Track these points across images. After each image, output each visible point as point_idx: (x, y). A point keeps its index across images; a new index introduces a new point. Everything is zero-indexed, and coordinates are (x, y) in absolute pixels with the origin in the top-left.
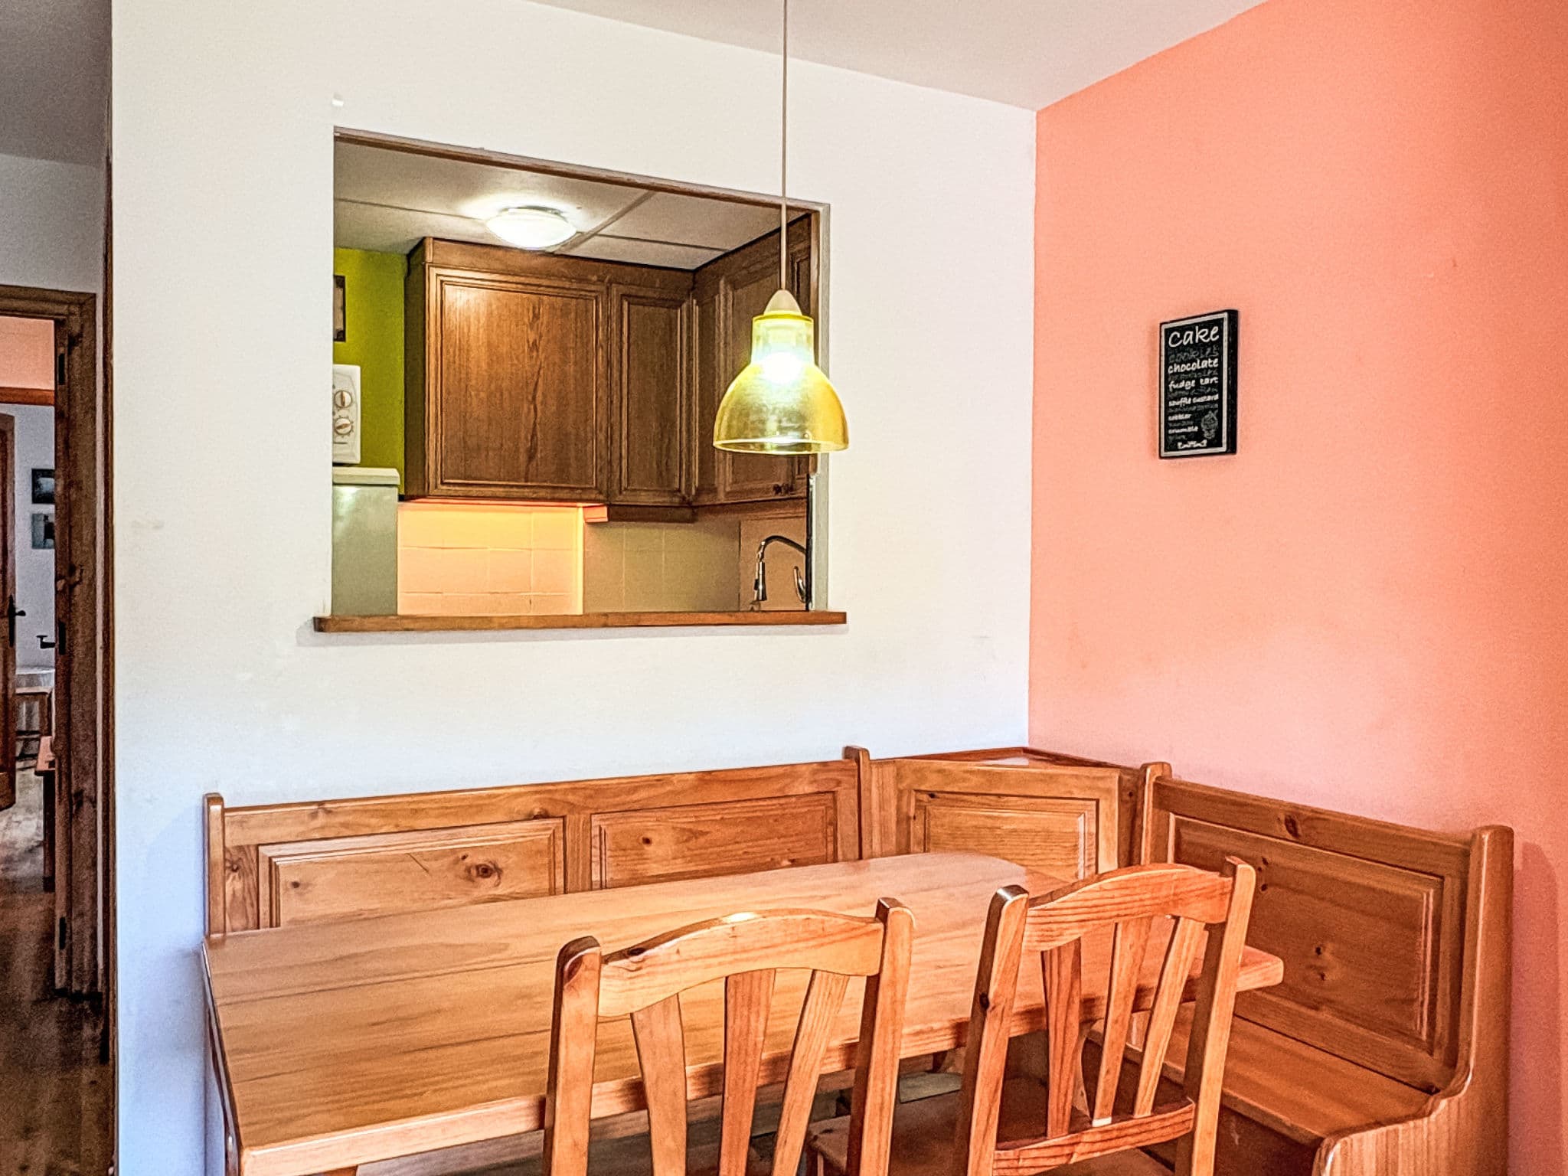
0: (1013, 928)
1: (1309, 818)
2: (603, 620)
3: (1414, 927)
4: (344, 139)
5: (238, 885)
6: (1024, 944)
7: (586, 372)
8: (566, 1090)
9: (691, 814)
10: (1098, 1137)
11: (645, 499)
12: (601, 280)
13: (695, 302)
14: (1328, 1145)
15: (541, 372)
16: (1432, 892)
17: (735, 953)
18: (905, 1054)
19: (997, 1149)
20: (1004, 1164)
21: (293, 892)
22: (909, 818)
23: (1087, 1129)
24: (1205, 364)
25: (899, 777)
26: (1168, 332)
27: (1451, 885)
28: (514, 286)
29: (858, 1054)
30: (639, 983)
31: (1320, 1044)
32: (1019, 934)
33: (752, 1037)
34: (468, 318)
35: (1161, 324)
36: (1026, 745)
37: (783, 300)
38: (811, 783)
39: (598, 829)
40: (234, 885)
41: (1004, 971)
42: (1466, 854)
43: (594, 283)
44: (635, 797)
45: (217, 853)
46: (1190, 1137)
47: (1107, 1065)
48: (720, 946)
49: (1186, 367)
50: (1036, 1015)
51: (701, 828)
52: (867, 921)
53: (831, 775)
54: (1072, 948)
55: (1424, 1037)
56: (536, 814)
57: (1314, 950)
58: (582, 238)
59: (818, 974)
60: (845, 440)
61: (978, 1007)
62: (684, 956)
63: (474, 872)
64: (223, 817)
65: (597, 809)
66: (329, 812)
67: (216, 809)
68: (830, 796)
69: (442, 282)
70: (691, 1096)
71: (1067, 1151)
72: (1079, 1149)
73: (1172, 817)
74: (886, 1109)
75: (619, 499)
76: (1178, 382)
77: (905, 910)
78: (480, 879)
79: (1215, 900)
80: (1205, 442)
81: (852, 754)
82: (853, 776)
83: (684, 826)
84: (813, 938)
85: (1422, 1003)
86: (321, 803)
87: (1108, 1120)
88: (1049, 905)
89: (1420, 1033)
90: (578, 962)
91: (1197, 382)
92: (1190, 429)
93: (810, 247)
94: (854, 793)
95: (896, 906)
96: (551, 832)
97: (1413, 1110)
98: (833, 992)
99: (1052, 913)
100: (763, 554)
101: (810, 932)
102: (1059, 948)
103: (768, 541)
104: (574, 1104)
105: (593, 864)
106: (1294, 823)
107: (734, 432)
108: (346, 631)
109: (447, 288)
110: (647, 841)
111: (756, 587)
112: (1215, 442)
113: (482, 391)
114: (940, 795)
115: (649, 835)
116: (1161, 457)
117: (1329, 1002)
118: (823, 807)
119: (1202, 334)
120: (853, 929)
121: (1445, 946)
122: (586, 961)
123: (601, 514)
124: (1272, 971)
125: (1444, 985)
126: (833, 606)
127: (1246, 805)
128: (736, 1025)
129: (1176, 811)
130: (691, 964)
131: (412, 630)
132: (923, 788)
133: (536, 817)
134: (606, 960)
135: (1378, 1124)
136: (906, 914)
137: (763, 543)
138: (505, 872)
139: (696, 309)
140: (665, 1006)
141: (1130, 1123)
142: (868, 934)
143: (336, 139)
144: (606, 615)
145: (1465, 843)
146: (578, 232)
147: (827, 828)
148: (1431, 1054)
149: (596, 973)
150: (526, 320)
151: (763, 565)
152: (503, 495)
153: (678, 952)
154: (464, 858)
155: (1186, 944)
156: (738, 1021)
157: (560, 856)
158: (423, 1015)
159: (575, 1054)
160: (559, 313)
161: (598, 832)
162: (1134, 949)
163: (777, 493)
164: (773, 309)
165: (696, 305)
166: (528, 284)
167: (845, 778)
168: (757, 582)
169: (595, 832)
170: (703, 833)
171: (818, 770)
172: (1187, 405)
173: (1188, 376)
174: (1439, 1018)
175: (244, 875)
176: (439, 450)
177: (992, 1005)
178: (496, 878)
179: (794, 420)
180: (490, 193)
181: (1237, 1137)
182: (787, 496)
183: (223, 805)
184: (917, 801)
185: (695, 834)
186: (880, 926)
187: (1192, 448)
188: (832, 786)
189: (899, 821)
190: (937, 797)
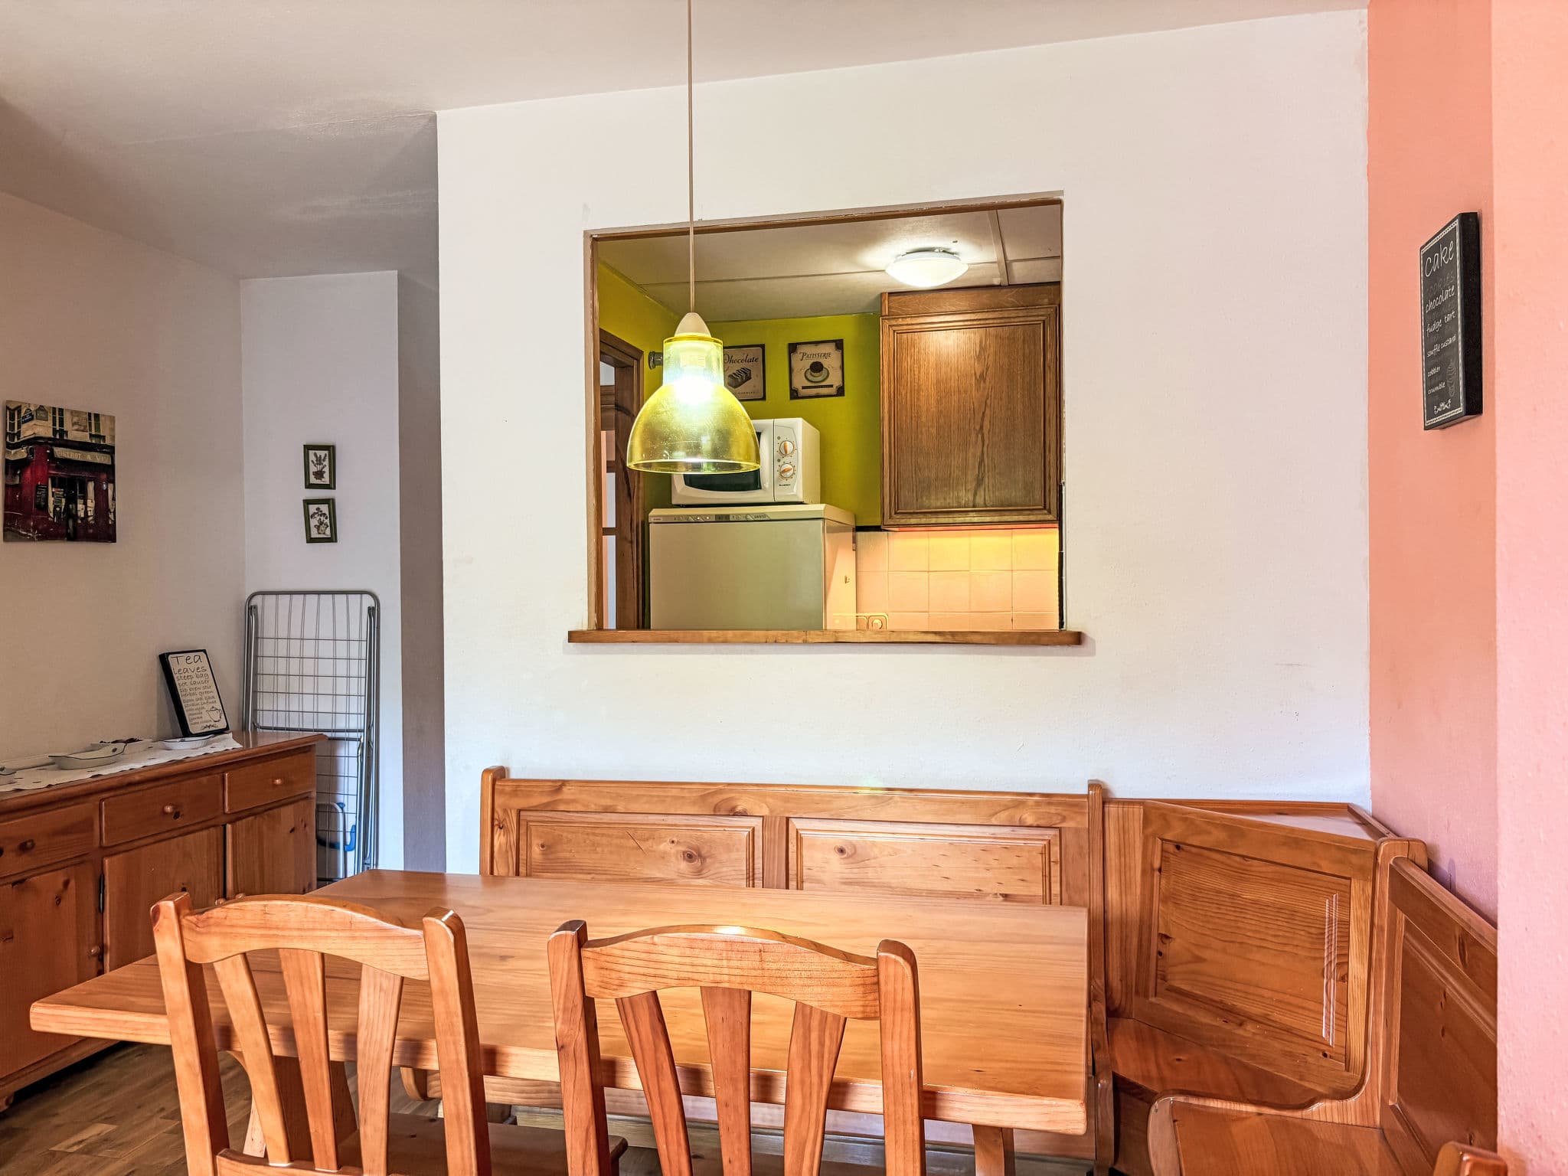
5: (503, 840)
9: (888, 831)
15: (988, 402)
22: (1153, 870)
24: (1447, 294)
25: (1146, 822)
26: (1425, 257)
28: (961, 323)
39: (795, 832)
40: (500, 839)
43: (1042, 307)
44: (831, 806)
45: (488, 812)
49: (1436, 303)
53: (1057, 809)
56: (736, 811)
58: (1001, 267)
62: (232, 922)
64: (493, 785)
65: (795, 813)
67: (489, 778)
68: (1053, 832)
69: (894, 331)
73: (1400, 914)
76: (1432, 324)
80: (1449, 401)
91: (1443, 321)
92: (1440, 387)
96: (749, 830)
112: (1456, 401)
114: (1189, 848)
116: (1425, 428)
118: (1044, 843)
119: (1444, 255)
130: (239, 930)
132: (1169, 836)
133: (736, 814)
138: (708, 860)
150: (973, 354)
153: (226, 917)
156: (294, 993)
157: (758, 853)
160: (1006, 342)
161: (794, 836)
167: (1072, 814)
169: (792, 834)
171: (1041, 802)
172: (1438, 354)
173: (1437, 314)
175: (507, 832)
177: (560, 1044)
178: (699, 864)
183: (495, 776)
184: (1163, 851)
187: (1442, 411)
188: (1055, 821)
189: (1144, 872)
190: (1183, 849)
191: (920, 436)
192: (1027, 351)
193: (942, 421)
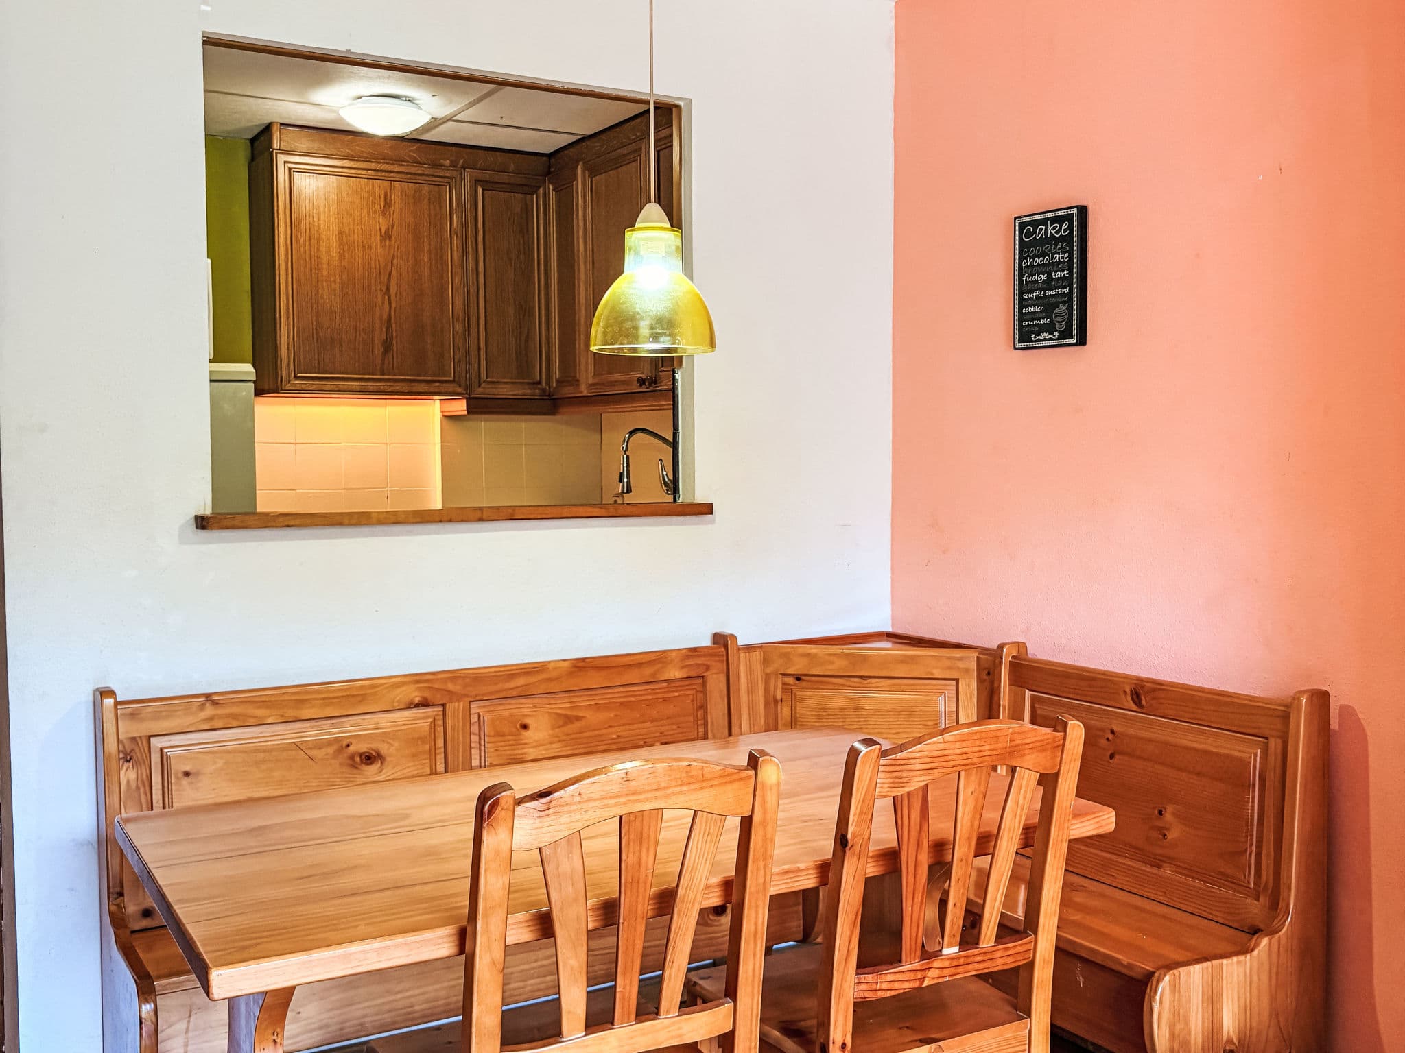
0: (867, 776)
1: (1154, 690)
2: (478, 514)
3: (1245, 786)
4: (210, 42)
5: (132, 775)
6: (877, 790)
7: (441, 260)
8: (485, 916)
9: (566, 700)
10: (947, 964)
11: (505, 391)
12: (454, 165)
13: (551, 187)
14: (1159, 977)
15: (395, 261)
16: (1259, 751)
17: (627, 795)
18: (774, 890)
19: (857, 974)
20: (863, 987)
21: (185, 781)
22: (776, 701)
23: (938, 956)
24: (1057, 258)
25: (766, 661)
26: (1022, 226)
27: (1275, 744)
28: (364, 172)
29: (733, 889)
30: (547, 821)
31: (1162, 899)
32: (873, 780)
33: (643, 869)
34: (317, 207)
35: (1016, 218)
36: (889, 629)
37: (653, 212)
38: (683, 667)
39: (476, 716)
40: (128, 775)
41: (861, 813)
42: (1286, 717)
43: (447, 168)
44: (512, 684)
45: (112, 745)
46: (1031, 965)
47: (954, 899)
48: (616, 788)
49: (1039, 261)
50: (891, 857)
51: (575, 713)
52: (740, 769)
53: (700, 661)
54: (920, 793)
55: (1252, 885)
56: (417, 702)
57: (1157, 812)
58: (435, 123)
59: (699, 814)
60: (712, 344)
61: (839, 845)
62: (585, 797)
63: (358, 759)
64: (116, 709)
65: (476, 696)
66: (215, 703)
67: (109, 702)
68: (700, 681)
69: (290, 169)
70: (591, 926)
71: (919, 975)
72: (931, 974)
73: (1028, 694)
74: (759, 935)
75: (478, 392)
76: (1031, 275)
77: (773, 758)
78: (364, 766)
79: (1048, 753)
80: (1056, 333)
81: (721, 640)
82: (723, 661)
83: (559, 711)
84: (694, 783)
85: (1250, 854)
86: (208, 696)
87: (956, 949)
88: (899, 756)
89: (1249, 882)
90: (496, 804)
91: (1050, 276)
92: (1042, 321)
93: (671, 135)
94: (723, 678)
95: (765, 755)
96: (431, 720)
97: (1238, 949)
98: (712, 830)
99: (902, 762)
100: (627, 446)
101: (692, 777)
102: (909, 794)
103: (632, 433)
104: (492, 928)
105: (473, 750)
106: (1138, 695)
107: (609, 337)
108: (227, 528)
109: (296, 175)
110: (525, 727)
111: (621, 480)
112: (1066, 334)
113: (334, 281)
114: (807, 678)
115: (527, 721)
116: (1016, 349)
117: (1170, 860)
118: (694, 692)
119: (1053, 229)
120: (728, 775)
121: (1270, 802)
122: (503, 802)
123: (460, 407)
124: (1104, 820)
125: (1269, 836)
126: (700, 498)
127: (1094, 679)
128: (630, 859)
129: (1030, 687)
130: (591, 804)
131: (292, 526)
132: (789, 671)
133: (417, 706)
134: (519, 802)
135: (1206, 959)
136: (774, 762)
137: (627, 436)
138: (388, 759)
139: (553, 195)
140: (568, 841)
141: (976, 951)
142: (740, 780)
143: (205, 43)
144: (481, 509)
145: (1286, 706)
146: (432, 118)
147: (697, 711)
148: (1258, 901)
149: (511, 813)
150: (377, 207)
151: (628, 457)
152: (358, 388)
153: (580, 794)
154: (348, 745)
155: (1022, 791)
156: (631, 856)
157: (440, 743)
158: (343, 870)
159: (492, 884)
160: (411, 200)
161: (476, 719)
162: (975, 794)
163: (641, 385)
164: (644, 221)
165: (553, 190)
166: (378, 171)
167: (714, 664)
168: (622, 474)
169: (474, 719)
170: (578, 718)
171: (687, 656)
172: (1039, 297)
173: (1040, 269)
174: (1264, 867)
175: (137, 764)
176: (291, 344)
177: (850, 845)
178: (379, 764)
179: (665, 326)
180: (343, 82)
181: (1081, 980)
182: (651, 389)
183: (115, 699)
184: (784, 684)
185: (569, 719)
186: (752, 772)
187: (1045, 340)
188: (700, 671)
189: (767, 704)
190: (803, 680)
191: (320, 291)
192: (433, 213)
193: (345, 277)
